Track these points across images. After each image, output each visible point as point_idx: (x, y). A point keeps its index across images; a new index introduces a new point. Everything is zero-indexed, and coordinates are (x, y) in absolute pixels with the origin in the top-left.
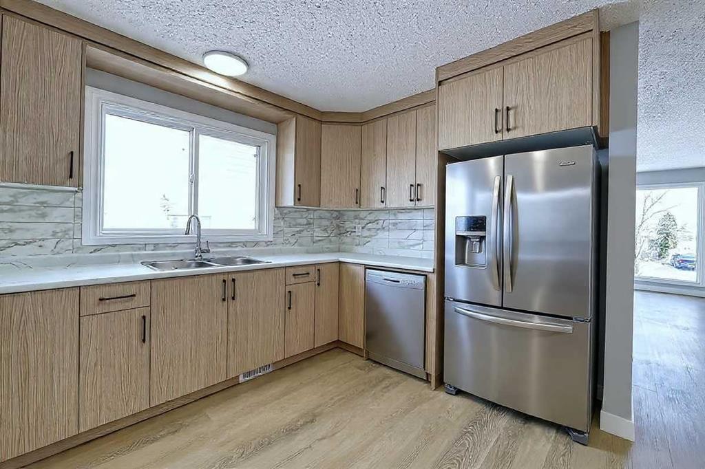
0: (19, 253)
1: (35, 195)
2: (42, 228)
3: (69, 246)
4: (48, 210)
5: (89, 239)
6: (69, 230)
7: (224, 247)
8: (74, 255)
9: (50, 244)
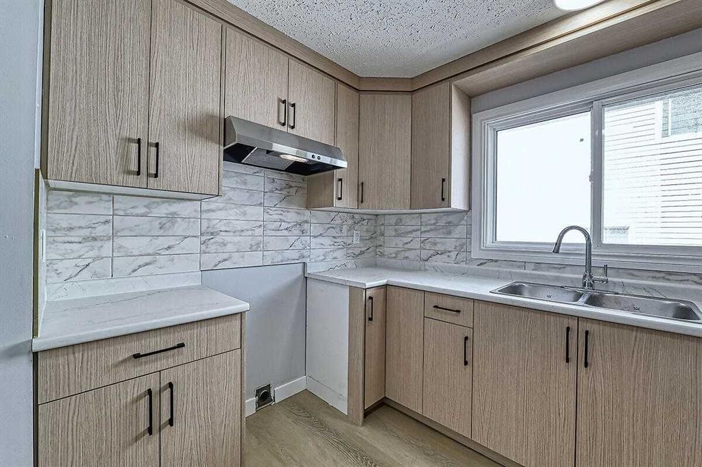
0: (438, 261)
1: (445, 217)
2: (450, 243)
3: (463, 258)
4: (452, 228)
5: (476, 254)
6: (464, 244)
7: (647, 278)
8: (467, 266)
9: (453, 254)
